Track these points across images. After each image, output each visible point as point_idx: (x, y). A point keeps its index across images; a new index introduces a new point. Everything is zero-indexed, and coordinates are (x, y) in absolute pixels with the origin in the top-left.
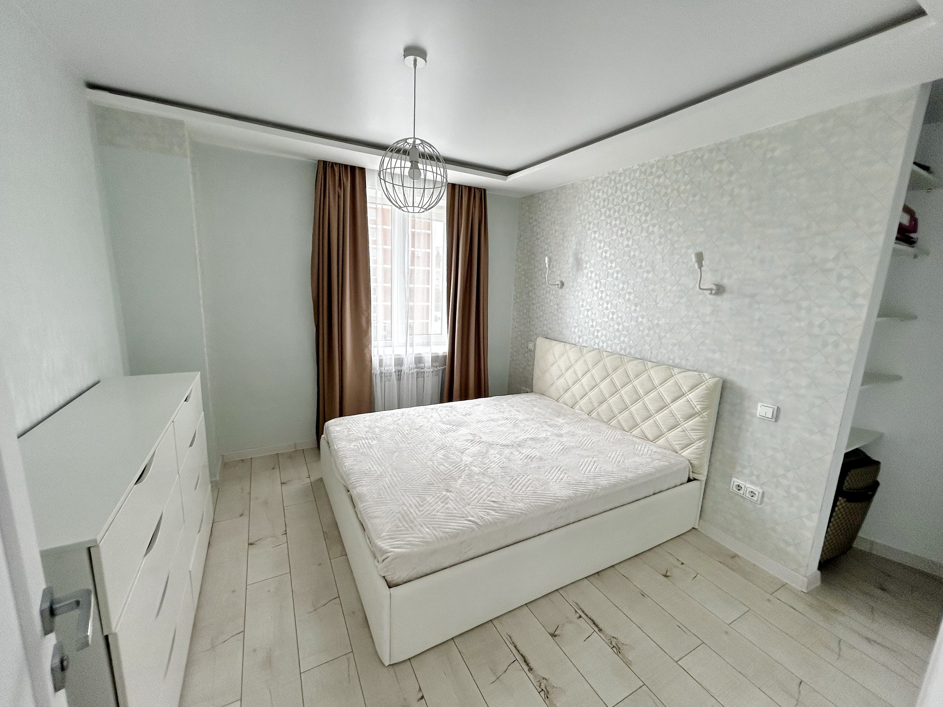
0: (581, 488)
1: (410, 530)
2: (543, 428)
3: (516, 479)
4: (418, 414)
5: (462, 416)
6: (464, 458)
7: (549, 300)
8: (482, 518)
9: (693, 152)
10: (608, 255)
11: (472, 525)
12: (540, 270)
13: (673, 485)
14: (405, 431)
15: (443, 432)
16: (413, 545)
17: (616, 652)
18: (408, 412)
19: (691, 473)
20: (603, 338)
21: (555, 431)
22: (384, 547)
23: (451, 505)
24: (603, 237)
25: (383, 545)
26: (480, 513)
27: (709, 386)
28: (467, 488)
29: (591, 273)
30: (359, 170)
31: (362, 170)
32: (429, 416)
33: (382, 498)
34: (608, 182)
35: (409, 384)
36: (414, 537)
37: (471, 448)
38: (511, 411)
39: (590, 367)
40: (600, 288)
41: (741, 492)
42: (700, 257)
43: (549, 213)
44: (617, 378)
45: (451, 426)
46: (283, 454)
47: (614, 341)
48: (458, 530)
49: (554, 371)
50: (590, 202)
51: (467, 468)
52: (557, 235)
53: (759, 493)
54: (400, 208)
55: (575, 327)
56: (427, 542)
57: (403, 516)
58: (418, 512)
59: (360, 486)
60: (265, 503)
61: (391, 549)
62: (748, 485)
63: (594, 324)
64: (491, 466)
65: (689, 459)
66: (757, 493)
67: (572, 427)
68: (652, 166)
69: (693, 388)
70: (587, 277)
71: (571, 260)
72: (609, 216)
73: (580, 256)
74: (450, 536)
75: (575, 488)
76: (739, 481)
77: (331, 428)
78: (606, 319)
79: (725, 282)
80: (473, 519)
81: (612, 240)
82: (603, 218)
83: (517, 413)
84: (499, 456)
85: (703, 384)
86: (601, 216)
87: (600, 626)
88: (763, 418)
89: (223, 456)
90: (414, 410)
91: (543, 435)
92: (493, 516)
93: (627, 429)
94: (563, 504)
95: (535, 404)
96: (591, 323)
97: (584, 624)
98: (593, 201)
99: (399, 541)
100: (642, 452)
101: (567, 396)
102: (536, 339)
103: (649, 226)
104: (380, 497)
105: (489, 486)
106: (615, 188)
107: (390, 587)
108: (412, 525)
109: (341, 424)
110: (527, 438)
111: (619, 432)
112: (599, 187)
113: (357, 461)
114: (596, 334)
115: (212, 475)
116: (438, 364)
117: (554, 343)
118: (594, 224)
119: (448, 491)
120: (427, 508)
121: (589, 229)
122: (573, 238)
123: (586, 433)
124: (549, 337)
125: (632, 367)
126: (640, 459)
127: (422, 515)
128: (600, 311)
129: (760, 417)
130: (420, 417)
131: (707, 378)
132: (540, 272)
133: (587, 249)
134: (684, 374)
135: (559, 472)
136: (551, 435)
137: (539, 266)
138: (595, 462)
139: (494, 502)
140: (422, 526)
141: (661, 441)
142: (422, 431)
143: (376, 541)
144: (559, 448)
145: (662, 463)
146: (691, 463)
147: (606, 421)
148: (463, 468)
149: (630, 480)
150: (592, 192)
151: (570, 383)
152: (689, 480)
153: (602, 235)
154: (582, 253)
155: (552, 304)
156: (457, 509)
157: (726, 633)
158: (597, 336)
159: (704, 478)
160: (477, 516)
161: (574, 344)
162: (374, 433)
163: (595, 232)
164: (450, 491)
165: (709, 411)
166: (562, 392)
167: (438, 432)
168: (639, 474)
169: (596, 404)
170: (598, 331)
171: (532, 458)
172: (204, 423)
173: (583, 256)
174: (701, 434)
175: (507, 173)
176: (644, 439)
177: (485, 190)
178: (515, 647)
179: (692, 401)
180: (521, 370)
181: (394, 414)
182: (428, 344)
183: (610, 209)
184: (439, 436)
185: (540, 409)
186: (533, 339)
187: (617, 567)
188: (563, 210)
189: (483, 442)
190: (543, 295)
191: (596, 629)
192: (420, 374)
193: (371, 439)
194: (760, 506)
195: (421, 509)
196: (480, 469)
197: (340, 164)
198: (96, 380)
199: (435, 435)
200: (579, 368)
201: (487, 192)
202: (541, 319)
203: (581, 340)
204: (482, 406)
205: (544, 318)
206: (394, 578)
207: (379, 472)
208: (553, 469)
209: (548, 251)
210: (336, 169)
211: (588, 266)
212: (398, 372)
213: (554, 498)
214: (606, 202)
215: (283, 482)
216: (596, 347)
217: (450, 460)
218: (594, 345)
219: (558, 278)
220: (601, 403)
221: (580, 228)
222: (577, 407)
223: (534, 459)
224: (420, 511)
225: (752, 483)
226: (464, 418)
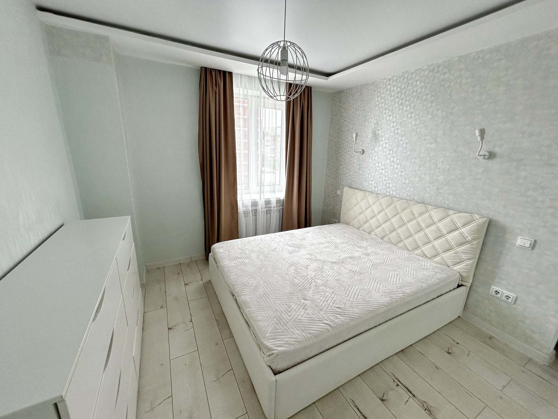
0: (394, 296)
1: (286, 332)
2: (355, 249)
3: (348, 289)
4: (271, 240)
5: (299, 241)
6: (309, 273)
7: (352, 163)
8: (333, 321)
9: (475, 54)
10: (399, 131)
11: (328, 327)
12: (347, 142)
13: (449, 290)
14: (265, 252)
15: (291, 253)
16: (290, 344)
17: (429, 414)
18: (264, 238)
19: (460, 281)
20: (394, 188)
21: (364, 251)
22: (270, 346)
23: (309, 311)
24: (396, 119)
25: (268, 344)
26: (331, 317)
27: (479, 224)
28: (317, 297)
29: (386, 144)
30: (228, 73)
31: (231, 74)
32: (279, 241)
33: (260, 305)
34: (402, 79)
35: (262, 218)
36: (289, 338)
37: (312, 264)
38: (331, 236)
39: (384, 207)
40: (392, 154)
41: (499, 295)
42: (482, 132)
43: (354, 102)
44: (405, 216)
45: (295, 248)
46: (184, 264)
47: (402, 191)
48: (319, 331)
49: (357, 209)
50: (386, 94)
51: (313, 281)
52: (360, 117)
53: (513, 297)
54: (271, 97)
55: (372, 180)
56: (299, 342)
57: (278, 320)
58: (288, 317)
59: (243, 295)
60: (176, 298)
61: (275, 348)
62: (504, 292)
63: (387, 178)
64: (329, 279)
65: (459, 272)
66: (512, 297)
67: (374, 248)
68: (439, 66)
69: (465, 225)
70: (382, 147)
71: (370, 135)
72: (402, 104)
73: (377, 132)
74: (313, 336)
75: (390, 295)
76: (497, 288)
77: (216, 250)
78: (396, 176)
79: (497, 150)
80: (327, 322)
81: (403, 121)
82: (396, 105)
83: (335, 238)
84: (331, 271)
85: (474, 222)
86: (395, 104)
87: (413, 393)
88: (522, 247)
89: (146, 266)
90: (268, 236)
91: (356, 254)
92: (340, 320)
93: (411, 250)
94: (385, 308)
95: (345, 231)
96: (384, 178)
97: (401, 390)
98: (389, 94)
99: (279, 341)
100: (426, 267)
101: (366, 226)
102: (343, 189)
103: (433, 110)
104: (259, 304)
105: (331, 295)
106: (407, 84)
107: (275, 374)
108: (286, 327)
109: (223, 247)
110: (347, 257)
111: (406, 252)
112: (395, 83)
113: (238, 275)
114: (388, 185)
115: (141, 280)
116: (279, 205)
117: (356, 191)
118: (389, 110)
119: (304, 299)
120: (294, 314)
121: (385, 113)
122: (373, 120)
123: (384, 252)
124: (352, 186)
125: (416, 209)
126: (426, 272)
127: (292, 319)
128: (392, 170)
129: (519, 246)
130: (273, 241)
131: (477, 218)
132: (347, 144)
133: (383, 127)
134: (458, 214)
135: (376, 283)
136: (361, 254)
137: (346, 139)
138: (397, 275)
139: (338, 308)
140: (293, 329)
141: (437, 259)
142: (276, 252)
143: (262, 340)
144: (369, 264)
145: (442, 276)
146: (460, 274)
147: (394, 243)
148: (310, 280)
149: (424, 288)
150: (389, 87)
151: (369, 218)
152: (459, 286)
153: (395, 117)
154: (379, 130)
155: (355, 165)
156: (315, 314)
157: (501, 397)
158: (389, 186)
159: (469, 285)
160: (329, 319)
161: (371, 192)
162: (245, 253)
163: (390, 116)
164: (306, 300)
165: (478, 241)
166: (362, 223)
167: (287, 253)
168: (430, 284)
169: (388, 232)
170: (389, 184)
171: (355, 272)
172: (135, 253)
173: (380, 132)
174: (469, 256)
175: (328, 75)
176: (423, 257)
177: (311, 87)
178: (358, 409)
179: (464, 233)
180: (331, 208)
181: (255, 239)
182: (274, 191)
183: (402, 99)
184: (289, 256)
185: (350, 235)
186: (340, 188)
187: (413, 346)
188: (365, 101)
189: (318, 260)
190: (348, 159)
191: (411, 396)
192: (268, 212)
193: (244, 258)
194: (513, 306)
195: (290, 314)
196: (322, 282)
197: (215, 69)
198: (61, 223)
199: (286, 255)
200: (376, 208)
201: (312, 89)
202: (347, 175)
203: (376, 189)
204: (311, 233)
205: (349, 174)
206: (278, 367)
207: (254, 284)
208: (371, 281)
209: (353, 129)
210: (213, 73)
211: (383, 139)
212: (255, 210)
213: (378, 304)
214: (400, 94)
215: (186, 283)
216: (388, 194)
217: (300, 274)
218: (386, 193)
219: (360, 147)
220: (391, 232)
221: (378, 113)
222: (373, 233)
223: (356, 273)
224: (289, 316)
225: (508, 290)
226: (301, 242)
